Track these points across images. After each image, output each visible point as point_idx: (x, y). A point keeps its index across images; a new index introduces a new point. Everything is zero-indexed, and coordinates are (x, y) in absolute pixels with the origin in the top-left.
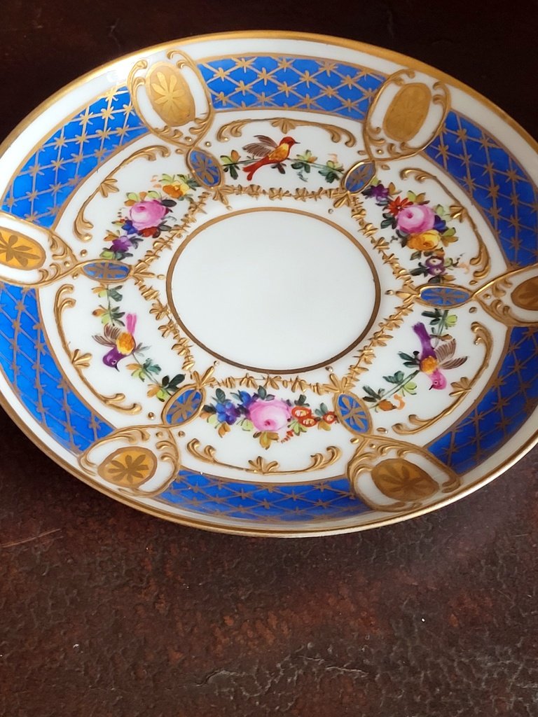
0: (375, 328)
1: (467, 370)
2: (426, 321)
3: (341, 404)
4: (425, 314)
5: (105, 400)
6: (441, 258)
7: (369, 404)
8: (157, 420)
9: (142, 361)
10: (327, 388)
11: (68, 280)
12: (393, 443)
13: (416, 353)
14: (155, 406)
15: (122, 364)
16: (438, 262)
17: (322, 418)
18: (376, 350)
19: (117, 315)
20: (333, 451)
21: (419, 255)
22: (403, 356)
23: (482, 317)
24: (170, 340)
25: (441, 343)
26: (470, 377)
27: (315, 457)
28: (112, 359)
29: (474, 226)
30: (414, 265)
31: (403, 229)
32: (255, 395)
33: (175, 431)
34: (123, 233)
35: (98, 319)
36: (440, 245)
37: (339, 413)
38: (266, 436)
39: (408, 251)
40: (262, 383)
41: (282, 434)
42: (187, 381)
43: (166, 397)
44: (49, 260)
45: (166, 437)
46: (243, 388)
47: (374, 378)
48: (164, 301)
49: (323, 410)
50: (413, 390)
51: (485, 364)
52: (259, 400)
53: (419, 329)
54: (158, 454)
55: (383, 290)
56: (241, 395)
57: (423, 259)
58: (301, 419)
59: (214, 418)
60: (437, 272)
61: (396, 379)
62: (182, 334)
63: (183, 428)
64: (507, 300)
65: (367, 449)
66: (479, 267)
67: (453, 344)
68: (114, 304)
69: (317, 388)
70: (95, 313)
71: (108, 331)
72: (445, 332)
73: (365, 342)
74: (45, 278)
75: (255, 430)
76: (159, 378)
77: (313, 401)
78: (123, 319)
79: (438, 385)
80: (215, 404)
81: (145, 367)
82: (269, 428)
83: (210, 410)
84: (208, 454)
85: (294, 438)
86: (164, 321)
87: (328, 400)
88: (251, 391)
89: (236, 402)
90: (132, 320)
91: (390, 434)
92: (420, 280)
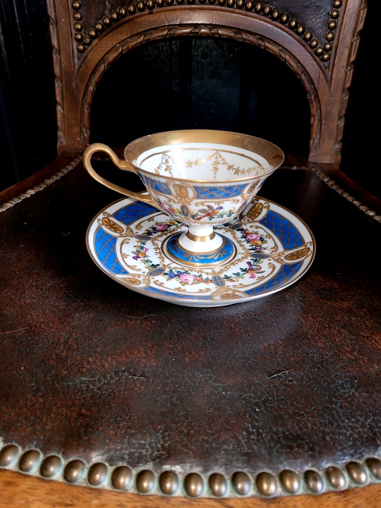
0: (233, 261)
1: (265, 274)
2: (252, 262)
3: (215, 278)
4: (252, 260)
5: (129, 266)
6: (261, 247)
7: (225, 279)
8: (146, 274)
9: (146, 259)
10: (210, 274)
11: (129, 238)
12: (231, 289)
13: (246, 269)
14: (147, 271)
15: (139, 259)
16: (259, 248)
17: (207, 281)
18: (232, 266)
19: (142, 248)
20: (208, 290)
21: (253, 246)
22: (241, 269)
23: (273, 262)
24: (158, 256)
25: (256, 267)
26: (265, 276)
27: (201, 290)
28: (136, 258)
29: (274, 240)
30: (251, 248)
31: (249, 239)
32: (184, 272)
33: (151, 277)
34: (152, 230)
35: (136, 248)
36: (261, 244)
37: (213, 280)
38: (185, 283)
39: (249, 244)
40: (187, 270)
41: (190, 283)
42: (161, 266)
43: (152, 269)
44: (125, 232)
45: (147, 278)
46: (180, 270)
47: (229, 273)
48: (160, 246)
49: (208, 279)
50: (243, 278)
51: (271, 273)
52: (184, 274)
53: (249, 263)
54: (142, 281)
55: (238, 252)
56: (178, 272)
57: (254, 247)
58: (198, 280)
59: (167, 276)
60: (258, 250)
61: (238, 274)
62: (163, 255)
63: (154, 277)
64: (283, 258)
65: (221, 290)
66: (274, 250)
67: (261, 268)
68: (142, 245)
69: (207, 274)
70: (135, 246)
71: (137, 251)
72: (258, 264)
73: (229, 264)
74: (121, 236)
75: (181, 281)
76: (151, 264)
77: (204, 276)
78: (144, 249)
79: (252, 277)
80: (168, 273)
81: (147, 261)
82: (186, 281)
83: (166, 274)
84: (161, 284)
85: (195, 285)
86: (158, 251)
87: (210, 277)
88: (182, 271)
89: (176, 273)
90: (147, 250)
91: (232, 288)
92: (252, 251)
